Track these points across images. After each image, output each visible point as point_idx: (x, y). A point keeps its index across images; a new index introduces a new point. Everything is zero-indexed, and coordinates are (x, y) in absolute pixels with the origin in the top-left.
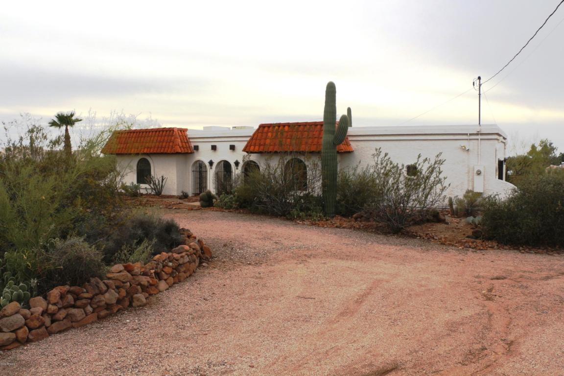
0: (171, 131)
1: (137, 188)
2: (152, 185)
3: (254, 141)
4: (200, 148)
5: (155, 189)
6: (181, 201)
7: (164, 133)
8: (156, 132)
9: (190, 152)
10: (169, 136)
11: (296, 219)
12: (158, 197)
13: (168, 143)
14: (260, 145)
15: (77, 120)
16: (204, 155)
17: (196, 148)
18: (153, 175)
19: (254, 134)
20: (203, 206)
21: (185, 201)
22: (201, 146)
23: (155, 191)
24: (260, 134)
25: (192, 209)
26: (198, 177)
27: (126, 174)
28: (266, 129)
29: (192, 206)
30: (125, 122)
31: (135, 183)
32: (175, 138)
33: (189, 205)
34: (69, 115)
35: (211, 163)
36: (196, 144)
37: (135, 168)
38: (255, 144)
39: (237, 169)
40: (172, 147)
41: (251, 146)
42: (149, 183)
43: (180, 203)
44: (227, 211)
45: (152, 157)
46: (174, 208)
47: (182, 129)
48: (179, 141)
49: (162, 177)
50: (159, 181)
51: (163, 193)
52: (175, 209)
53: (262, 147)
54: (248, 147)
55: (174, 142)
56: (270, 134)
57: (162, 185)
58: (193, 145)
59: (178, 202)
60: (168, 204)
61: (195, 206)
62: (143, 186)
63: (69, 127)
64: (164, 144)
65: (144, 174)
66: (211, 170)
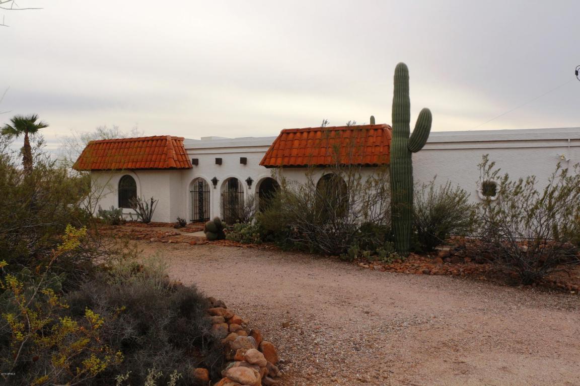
0: (163, 139)
1: (118, 213)
2: (138, 210)
3: (275, 152)
4: (200, 161)
5: (142, 215)
6: (176, 231)
7: (154, 143)
8: (144, 141)
9: (187, 167)
10: (160, 146)
11: (357, 260)
12: (146, 225)
13: (159, 156)
14: (284, 157)
15: (41, 126)
16: (206, 171)
17: (196, 162)
18: (139, 197)
19: (275, 143)
20: (209, 239)
21: (182, 231)
22: (201, 160)
23: (142, 217)
24: (282, 143)
25: (195, 244)
26: (198, 199)
27: (105, 196)
28: (291, 135)
29: (193, 238)
30: (104, 134)
31: (116, 207)
32: (168, 149)
33: (189, 237)
34: (30, 119)
35: (215, 181)
36: (195, 157)
37: (116, 187)
38: (277, 155)
39: (250, 188)
40: (165, 161)
41: (271, 158)
42: (134, 206)
43: (177, 234)
44: (245, 246)
45: (138, 175)
46: (170, 241)
47: (177, 138)
48: (174, 152)
49: (152, 199)
50: (147, 205)
51: (152, 220)
52: (172, 242)
53: (286, 160)
54: (267, 159)
55: (166, 154)
56: (296, 143)
57: (151, 209)
58: (191, 158)
59: (174, 234)
60: (161, 236)
61: (198, 239)
62: (125, 211)
63: (29, 134)
64: (154, 157)
65: (127, 195)
66: (215, 190)
